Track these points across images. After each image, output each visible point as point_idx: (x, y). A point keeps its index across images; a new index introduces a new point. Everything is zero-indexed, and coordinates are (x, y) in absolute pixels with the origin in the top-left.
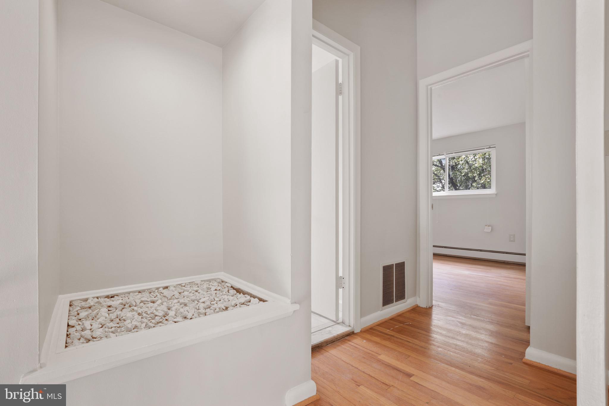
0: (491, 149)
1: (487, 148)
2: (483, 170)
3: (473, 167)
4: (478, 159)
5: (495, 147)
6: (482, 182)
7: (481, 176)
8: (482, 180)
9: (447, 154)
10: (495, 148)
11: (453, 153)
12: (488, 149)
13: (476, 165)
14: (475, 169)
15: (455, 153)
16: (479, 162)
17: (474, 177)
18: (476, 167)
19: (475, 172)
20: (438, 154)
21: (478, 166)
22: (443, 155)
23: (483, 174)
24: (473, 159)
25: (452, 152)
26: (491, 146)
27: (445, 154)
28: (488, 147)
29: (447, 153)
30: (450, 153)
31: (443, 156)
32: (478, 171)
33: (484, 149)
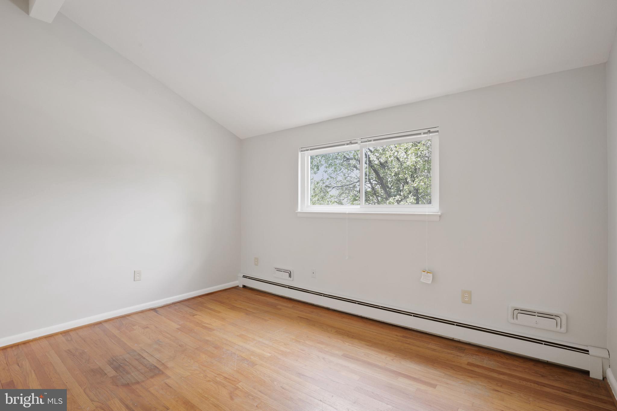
0: (431, 134)
1: (424, 133)
2: (416, 169)
3: (405, 165)
4: (410, 155)
5: (438, 131)
6: (415, 185)
7: (414, 176)
8: (415, 183)
9: (362, 142)
10: (437, 133)
11: (371, 141)
12: (426, 135)
13: (408, 163)
14: (407, 168)
15: (374, 140)
16: (411, 160)
17: (406, 179)
18: (408, 166)
19: (407, 173)
20: (348, 142)
21: (410, 165)
22: (356, 143)
23: (416, 175)
24: (405, 156)
25: (370, 139)
26: (432, 130)
27: (358, 142)
28: (426, 131)
29: (363, 140)
30: (366, 140)
31: (357, 145)
32: (411, 171)
33: (420, 134)
